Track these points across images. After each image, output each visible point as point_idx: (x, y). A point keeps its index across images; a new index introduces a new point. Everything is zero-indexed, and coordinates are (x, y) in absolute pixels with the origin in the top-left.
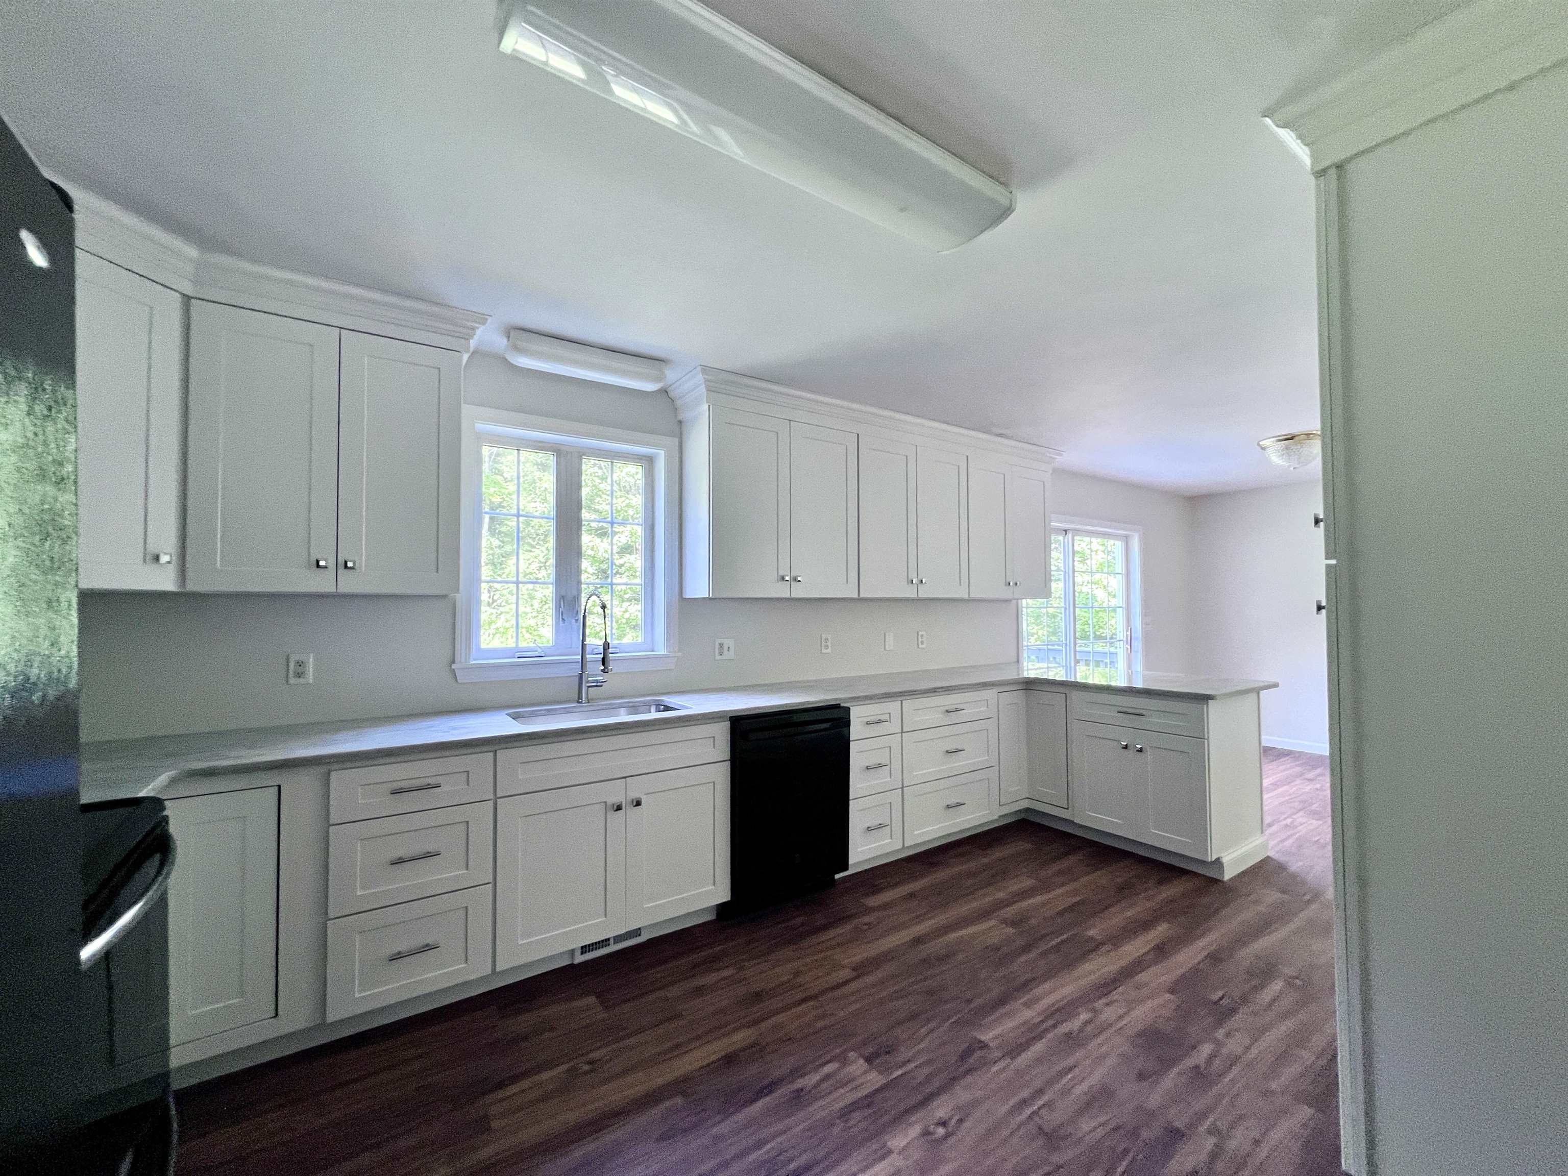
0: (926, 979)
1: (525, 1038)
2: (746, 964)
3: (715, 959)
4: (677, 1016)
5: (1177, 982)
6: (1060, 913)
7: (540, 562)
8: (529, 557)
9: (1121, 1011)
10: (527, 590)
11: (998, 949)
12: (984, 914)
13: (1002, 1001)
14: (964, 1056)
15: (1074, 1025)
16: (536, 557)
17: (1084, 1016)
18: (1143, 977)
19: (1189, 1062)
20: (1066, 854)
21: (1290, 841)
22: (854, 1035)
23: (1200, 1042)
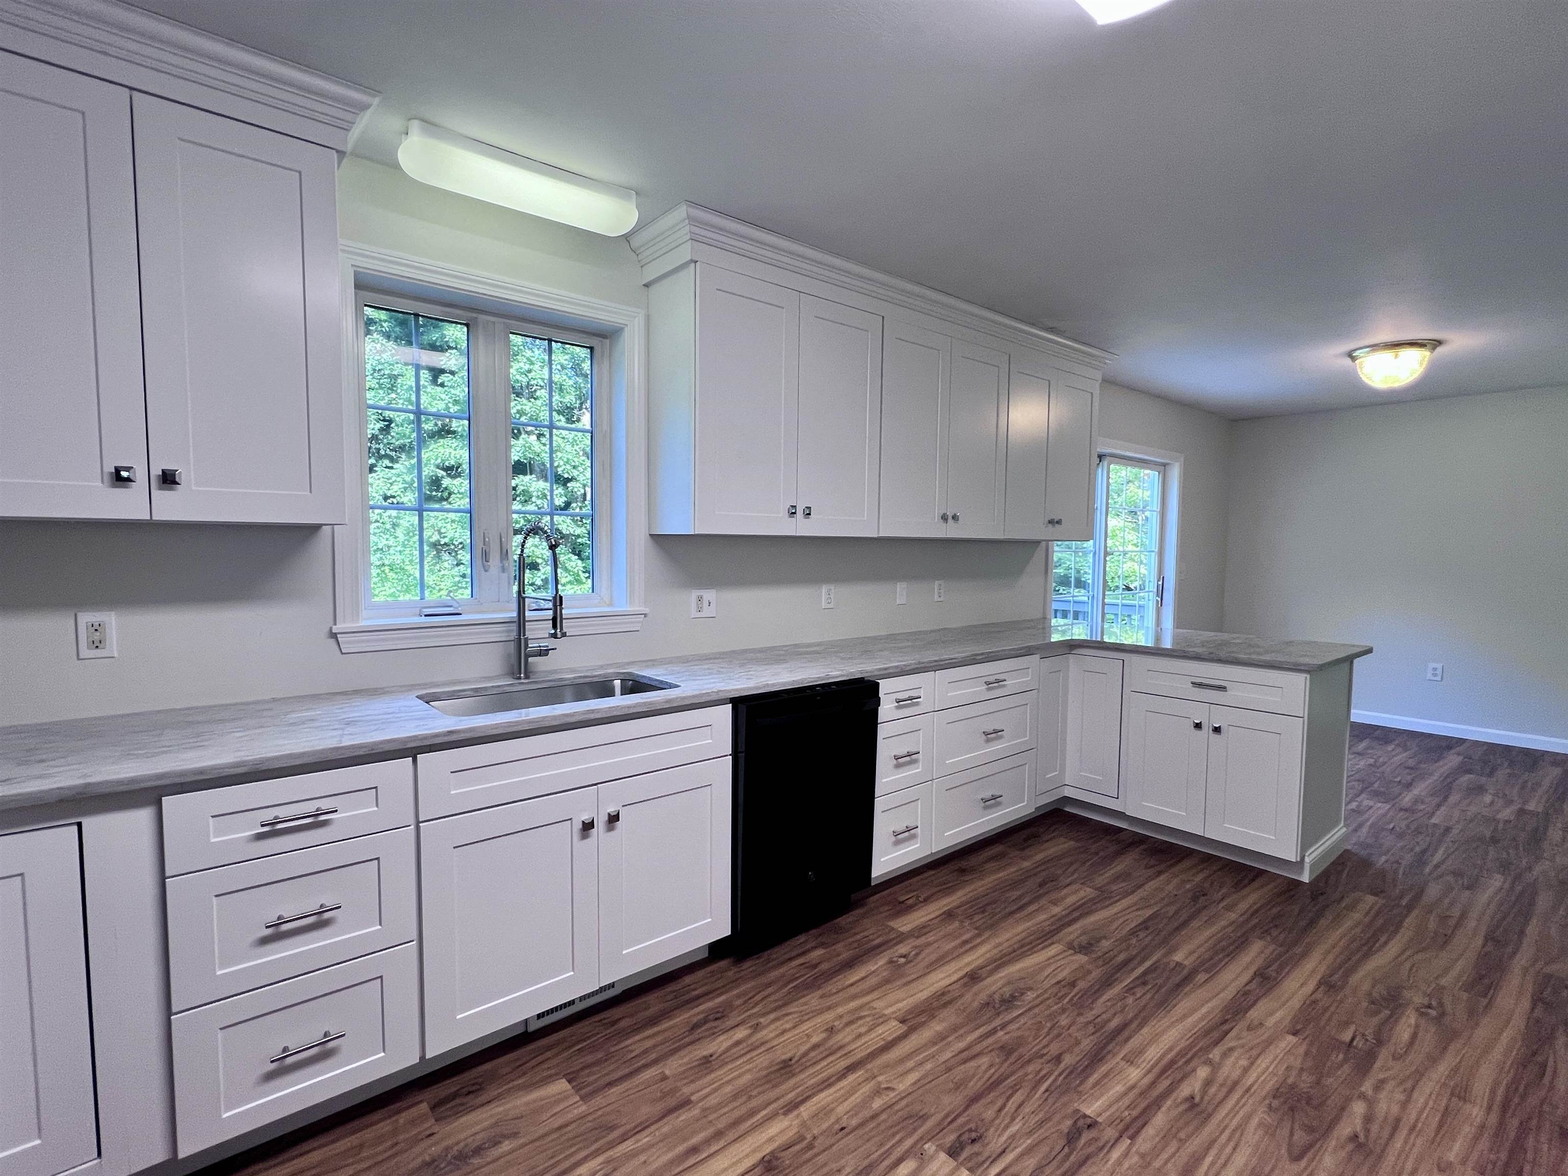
0: (994, 1031)
1: (478, 1151)
2: (762, 1020)
3: (719, 1015)
4: (686, 1103)
5: (1295, 1020)
6: (1133, 932)
7: (405, 481)
8: (390, 475)
9: (1244, 1062)
10: (390, 517)
11: (1073, 984)
12: (1044, 937)
13: (1096, 1057)
14: (1072, 1138)
15: (1192, 1086)
16: (399, 475)
17: (1203, 1072)
18: (1254, 1014)
19: (1344, 1130)
20: (1118, 854)
21: (1365, 830)
22: (924, 1118)
23: (1348, 1100)
